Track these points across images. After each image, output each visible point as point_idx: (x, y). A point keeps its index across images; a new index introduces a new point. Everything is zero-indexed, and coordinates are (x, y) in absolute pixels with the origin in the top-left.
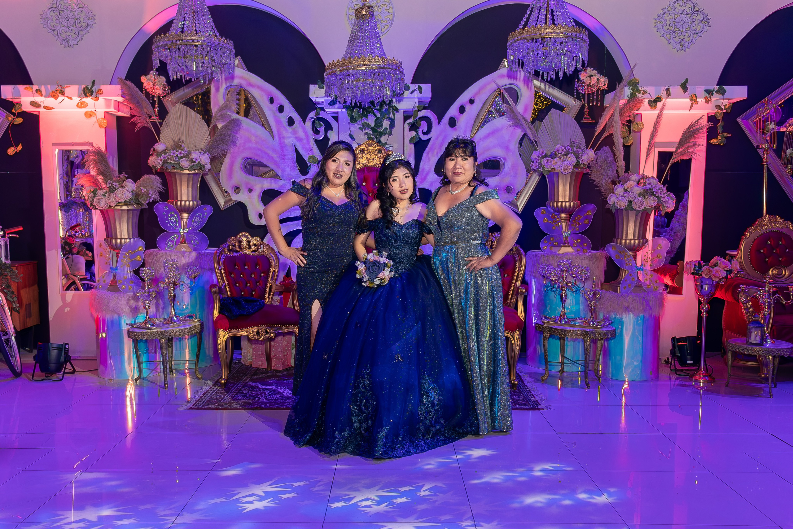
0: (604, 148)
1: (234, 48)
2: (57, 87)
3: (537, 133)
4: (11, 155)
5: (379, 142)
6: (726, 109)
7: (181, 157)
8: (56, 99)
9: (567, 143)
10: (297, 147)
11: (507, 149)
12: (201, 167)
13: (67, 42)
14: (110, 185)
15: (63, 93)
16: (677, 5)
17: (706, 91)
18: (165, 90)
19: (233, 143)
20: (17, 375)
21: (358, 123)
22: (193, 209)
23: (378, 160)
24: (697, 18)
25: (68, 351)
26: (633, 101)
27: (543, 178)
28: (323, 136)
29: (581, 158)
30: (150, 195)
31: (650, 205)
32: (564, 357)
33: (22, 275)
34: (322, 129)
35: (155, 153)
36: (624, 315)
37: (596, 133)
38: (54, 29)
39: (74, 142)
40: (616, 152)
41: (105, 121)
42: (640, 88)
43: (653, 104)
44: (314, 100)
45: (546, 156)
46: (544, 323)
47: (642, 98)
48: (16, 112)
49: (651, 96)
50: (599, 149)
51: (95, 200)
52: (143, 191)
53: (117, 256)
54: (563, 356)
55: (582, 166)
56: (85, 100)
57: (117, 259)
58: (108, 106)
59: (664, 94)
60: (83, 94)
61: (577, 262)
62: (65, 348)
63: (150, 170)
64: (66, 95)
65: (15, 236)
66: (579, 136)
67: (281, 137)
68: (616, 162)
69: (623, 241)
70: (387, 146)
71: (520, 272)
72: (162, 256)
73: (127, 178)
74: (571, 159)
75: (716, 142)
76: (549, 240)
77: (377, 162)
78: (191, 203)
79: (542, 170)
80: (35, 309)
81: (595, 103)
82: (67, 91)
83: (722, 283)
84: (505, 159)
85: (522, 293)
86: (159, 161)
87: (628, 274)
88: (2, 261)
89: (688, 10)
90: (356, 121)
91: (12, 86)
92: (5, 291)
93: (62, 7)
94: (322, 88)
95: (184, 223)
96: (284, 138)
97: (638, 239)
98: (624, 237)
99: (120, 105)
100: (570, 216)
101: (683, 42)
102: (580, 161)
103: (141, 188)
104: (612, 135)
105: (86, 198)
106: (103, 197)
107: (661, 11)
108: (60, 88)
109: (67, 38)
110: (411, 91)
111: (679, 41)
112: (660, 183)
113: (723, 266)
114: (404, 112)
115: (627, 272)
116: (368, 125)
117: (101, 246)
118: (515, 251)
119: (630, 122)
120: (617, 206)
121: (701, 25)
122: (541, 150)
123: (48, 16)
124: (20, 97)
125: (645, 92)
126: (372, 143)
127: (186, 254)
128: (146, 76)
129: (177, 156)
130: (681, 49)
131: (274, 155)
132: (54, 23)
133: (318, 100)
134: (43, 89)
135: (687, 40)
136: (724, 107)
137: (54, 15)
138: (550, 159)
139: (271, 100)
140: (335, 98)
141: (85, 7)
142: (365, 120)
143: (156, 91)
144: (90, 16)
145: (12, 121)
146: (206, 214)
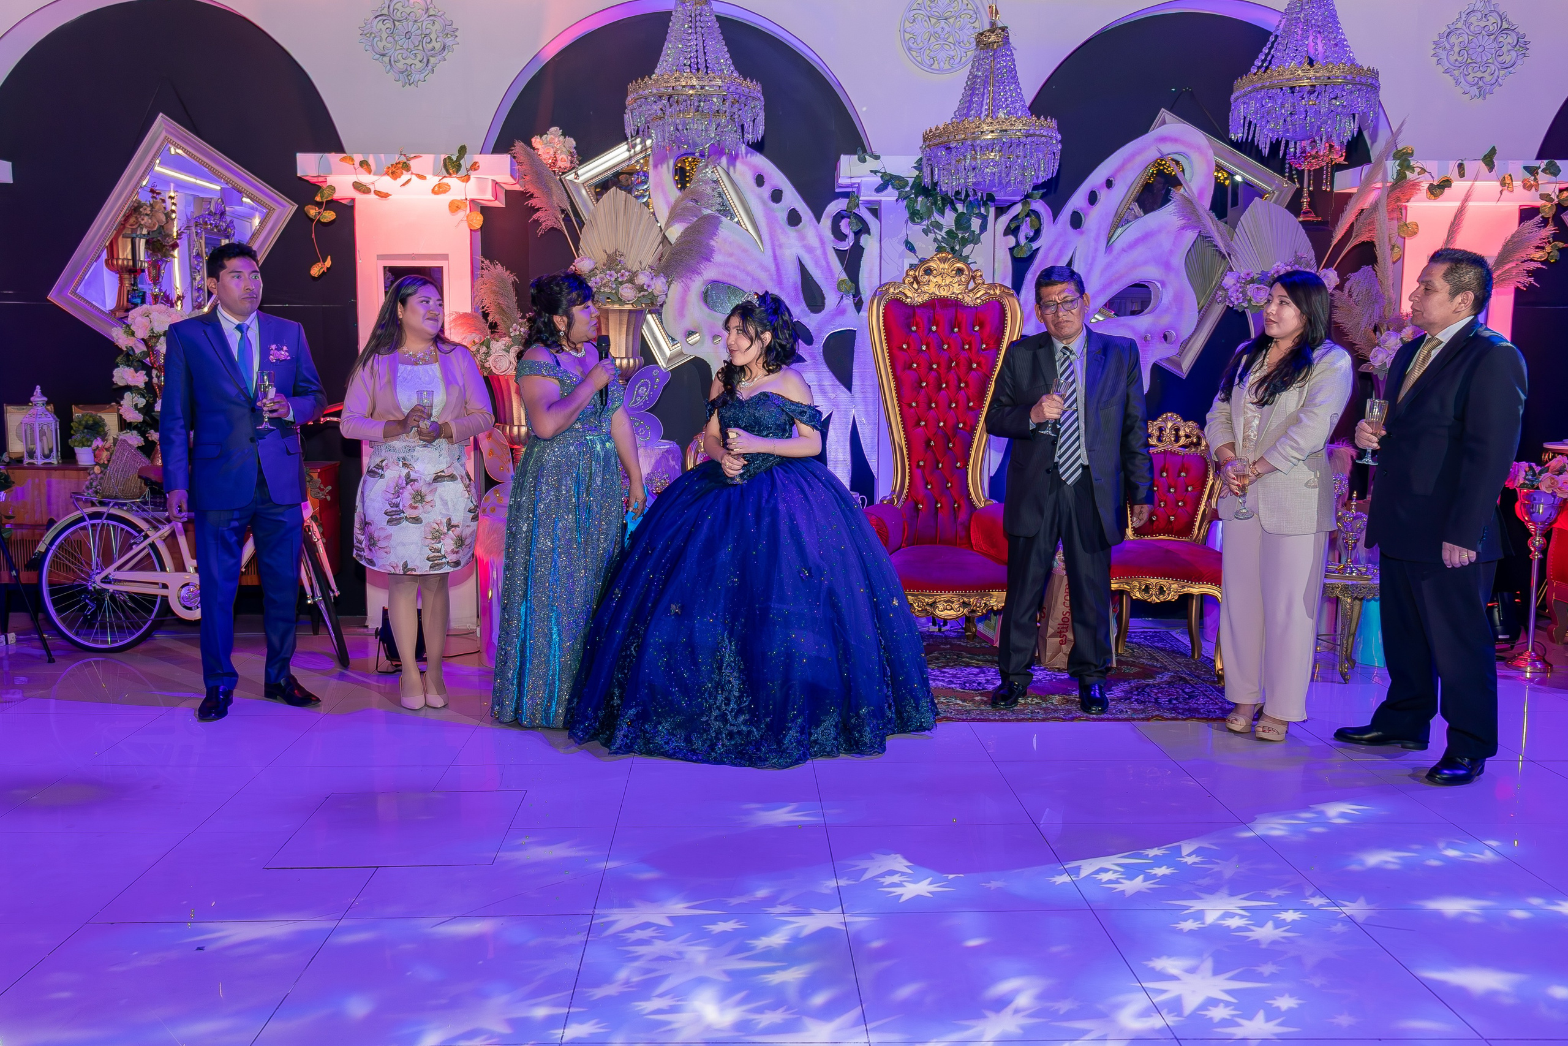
0: (1365, 268)
2: (397, 156)
3: (1232, 240)
4: (314, 278)
5: (959, 255)
6: (1563, 200)
7: (621, 283)
8: (395, 179)
9: (1289, 257)
10: (803, 262)
11: (1167, 266)
12: (652, 299)
13: (407, 76)
14: (516, 333)
15: (406, 167)
16: (1473, 19)
17: (1526, 168)
18: (573, 163)
19: (707, 256)
20: (345, 663)
21: (925, 223)
22: (634, 371)
23: (956, 285)
24: (1506, 42)
26: (1401, 188)
28: (851, 245)
33: (330, 488)
34: (850, 233)
37: (1335, 241)
38: (384, 53)
39: (416, 252)
40: (1379, 273)
41: (479, 218)
42: (1412, 163)
43: (1437, 192)
44: (842, 181)
45: (1251, 281)
47: (1417, 180)
48: (325, 201)
49: (1433, 177)
51: (491, 358)
56: (446, 180)
58: (482, 190)
59: (1453, 173)
60: (444, 170)
64: (413, 170)
66: (1303, 245)
67: (776, 245)
70: (969, 262)
75: (1541, 258)
77: (955, 291)
78: (631, 361)
79: (1246, 306)
81: (1323, 188)
82: (412, 163)
84: (1162, 284)
89: (1492, 28)
90: (922, 218)
91: (318, 155)
93: (399, 13)
94: (863, 160)
96: (780, 246)
99: (499, 189)
101: (1481, 83)
104: (1370, 242)
107: (1444, 29)
108: (403, 159)
109: (406, 70)
111: (1476, 81)
116: (939, 227)
121: (1514, 54)
122: (1242, 270)
123: (374, 30)
124: (331, 173)
125: (1423, 171)
126: (946, 258)
128: (542, 136)
129: (615, 279)
130: (1478, 95)
131: (763, 276)
132: (384, 43)
133: (848, 181)
134: (371, 161)
135: (1488, 78)
136: (1558, 197)
137: (384, 28)
138: (1262, 286)
139: (760, 180)
140: (887, 178)
141: (439, 14)
142: (937, 217)
143: (560, 164)
144: (449, 31)
145: (315, 216)
146: (658, 381)
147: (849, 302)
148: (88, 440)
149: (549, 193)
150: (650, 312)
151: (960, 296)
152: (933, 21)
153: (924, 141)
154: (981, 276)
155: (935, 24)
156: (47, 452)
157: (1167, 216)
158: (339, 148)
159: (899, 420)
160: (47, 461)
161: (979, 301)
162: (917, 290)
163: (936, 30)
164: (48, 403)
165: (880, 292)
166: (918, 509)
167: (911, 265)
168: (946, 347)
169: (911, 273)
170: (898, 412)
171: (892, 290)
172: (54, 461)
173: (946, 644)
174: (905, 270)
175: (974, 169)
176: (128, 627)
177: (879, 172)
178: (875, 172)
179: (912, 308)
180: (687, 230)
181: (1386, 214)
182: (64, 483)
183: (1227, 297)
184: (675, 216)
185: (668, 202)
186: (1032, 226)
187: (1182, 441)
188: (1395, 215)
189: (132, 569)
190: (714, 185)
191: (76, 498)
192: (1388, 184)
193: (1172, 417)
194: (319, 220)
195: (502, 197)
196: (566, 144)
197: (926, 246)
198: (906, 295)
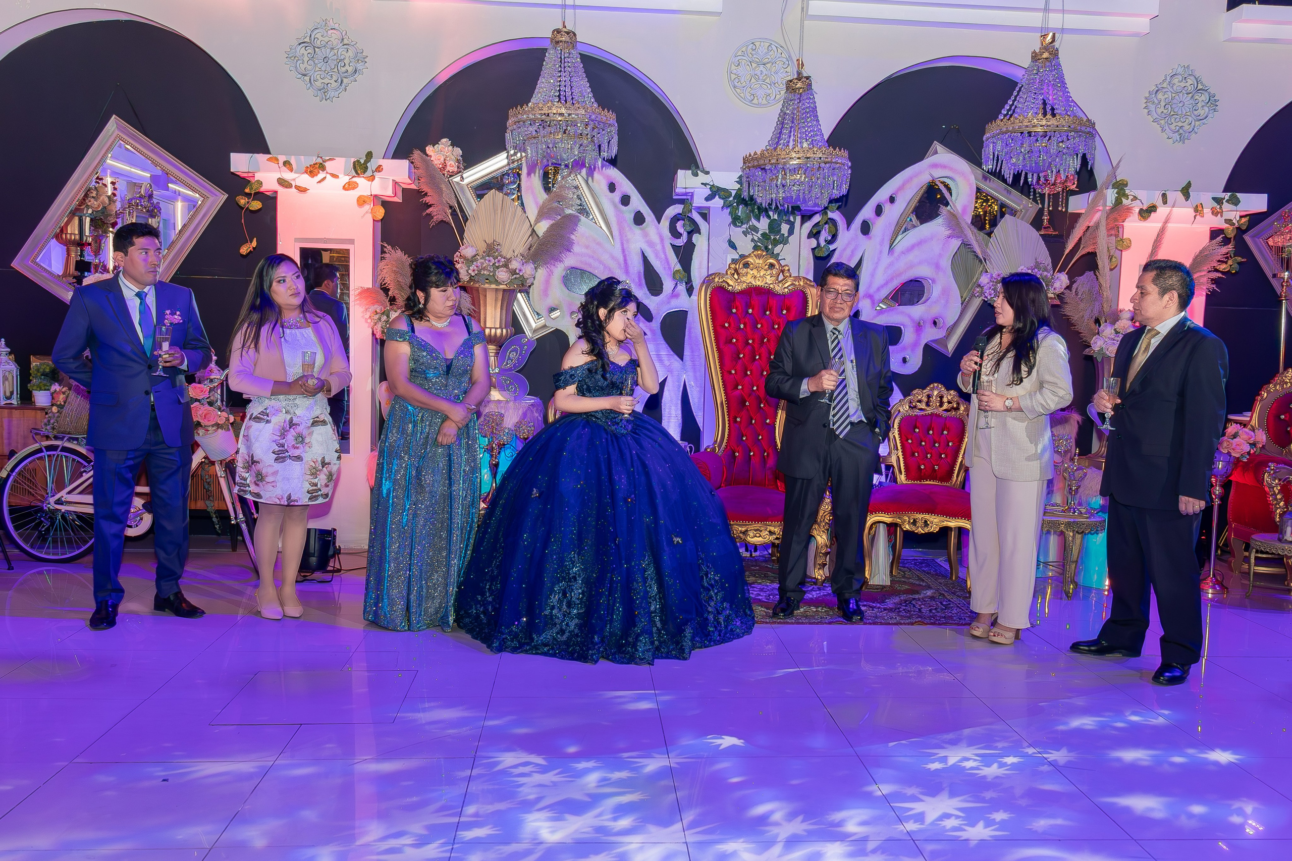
0: (1088, 273)
2: (315, 158)
3: (987, 247)
4: (242, 256)
5: (773, 253)
6: (1242, 225)
7: (498, 267)
8: (313, 177)
9: (1031, 262)
10: (646, 254)
11: (937, 266)
12: (523, 281)
13: (324, 92)
15: (322, 167)
16: (1175, 81)
17: (1214, 199)
18: (460, 168)
19: (568, 247)
21: (744, 226)
22: (506, 339)
23: (768, 277)
24: (1200, 99)
25: (336, 539)
26: (1118, 211)
28: (685, 241)
34: (684, 232)
35: (462, 259)
37: (1067, 251)
38: (305, 73)
39: (327, 237)
40: (1099, 277)
41: (381, 211)
42: (1127, 192)
43: (1146, 215)
44: (679, 190)
47: (1130, 205)
48: (253, 192)
49: (1142, 204)
55: (1052, 296)
56: (355, 179)
58: (385, 188)
59: (1159, 202)
60: (353, 171)
62: (332, 535)
64: (328, 170)
66: (1043, 253)
67: (624, 240)
75: (1224, 269)
77: (767, 281)
78: (504, 331)
81: (1059, 208)
82: (327, 164)
83: (1245, 460)
84: (933, 280)
86: (469, 271)
89: (1190, 89)
90: (742, 223)
91: (247, 156)
93: (318, 42)
94: (696, 175)
96: (628, 241)
99: (396, 186)
101: (1181, 131)
104: (1092, 256)
107: (1154, 88)
108: (320, 160)
109: (324, 88)
111: (1177, 129)
113: (1245, 436)
116: (756, 230)
120: (1107, 353)
121: (1206, 109)
122: (997, 272)
123: (298, 54)
124: (259, 171)
125: (1135, 198)
126: (761, 255)
127: (502, 405)
128: (434, 145)
129: (493, 264)
130: (1179, 140)
131: (612, 264)
132: (305, 65)
133: (684, 191)
134: (293, 161)
135: (1187, 127)
136: (1238, 221)
137: (306, 53)
139: (612, 187)
140: (715, 190)
141: (352, 44)
142: (754, 222)
143: (448, 168)
144: (361, 58)
145: (245, 204)
146: (526, 347)
147: (682, 288)
148: (45, 385)
149: (440, 192)
150: (520, 292)
151: (771, 286)
152: (754, 65)
153: (744, 163)
154: (789, 270)
155: (756, 68)
156: (8, 394)
157: (937, 227)
158: (267, 151)
159: (721, 384)
160: (9, 402)
161: (786, 290)
162: (737, 280)
163: (756, 72)
164: (10, 353)
165: (708, 280)
166: (735, 457)
167: (733, 260)
168: (759, 326)
169: (732, 266)
170: (720, 378)
171: (717, 280)
172: (14, 402)
173: (756, 566)
174: (728, 263)
175: (784, 186)
176: (76, 541)
177: (708, 184)
178: (705, 184)
179: (734, 294)
180: (552, 225)
181: (1105, 231)
182: (22, 421)
183: (982, 293)
184: (543, 214)
185: (537, 203)
186: (830, 231)
187: (945, 406)
188: (1113, 232)
189: (81, 493)
190: (575, 190)
191: (35, 433)
192: (1107, 208)
193: (937, 387)
194: (248, 207)
195: (400, 194)
196: (454, 154)
197: (745, 245)
198: (728, 284)
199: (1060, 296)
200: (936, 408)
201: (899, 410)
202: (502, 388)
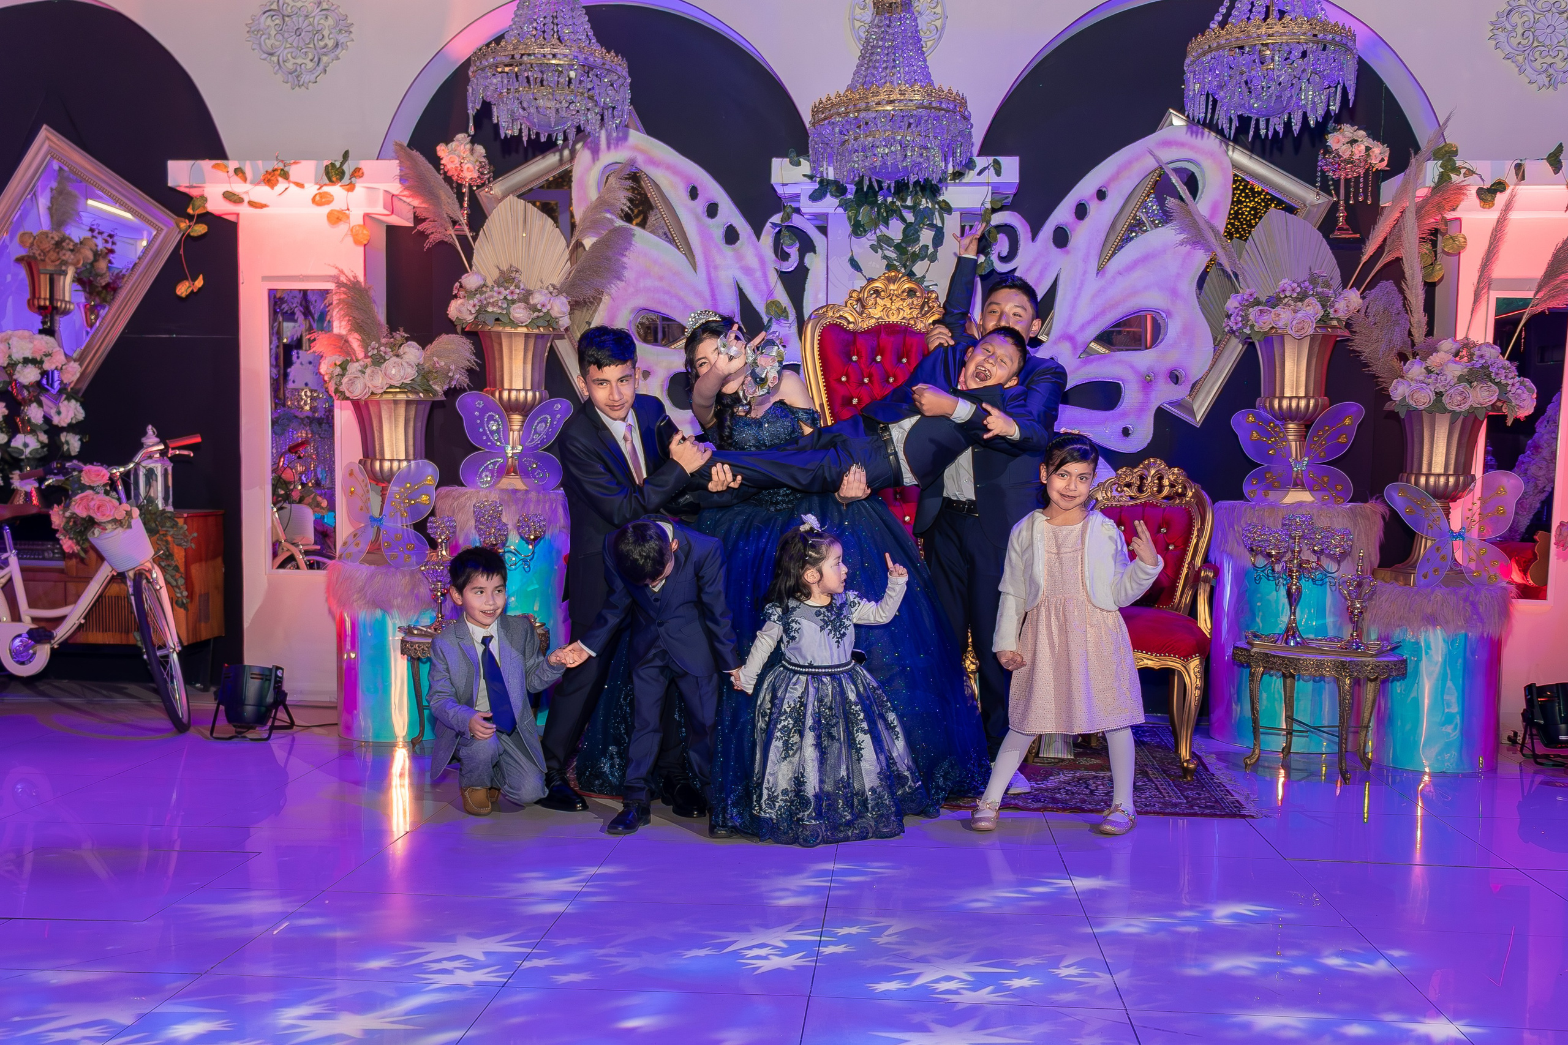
0: (1383, 283)
1: (630, 75)
2: (276, 163)
3: (1240, 258)
4: (180, 298)
5: (911, 275)
7: (513, 302)
8: (272, 188)
9: (1304, 275)
10: (741, 286)
11: (1174, 293)
12: (550, 321)
13: (297, 77)
14: (375, 352)
15: (285, 175)
18: (482, 174)
19: (617, 274)
20: (181, 727)
21: (869, 235)
22: (533, 406)
23: (907, 309)
25: (281, 682)
26: (1443, 192)
27: (1250, 346)
28: (795, 265)
29: (1332, 306)
30: (450, 374)
31: (1481, 401)
32: (1293, 719)
33: (195, 535)
34: (794, 252)
35: (462, 293)
36: (1423, 634)
37: (1365, 258)
38: (272, 51)
39: (304, 273)
40: (1409, 295)
41: (365, 232)
42: (1458, 164)
43: (1488, 197)
44: (780, 191)
45: (1257, 303)
46: (1252, 645)
47: (1464, 183)
48: (197, 212)
49: (1483, 180)
50: (1371, 286)
51: (345, 380)
52: (437, 365)
53: (383, 496)
54: (1290, 718)
55: (1335, 323)
56: (325, 189)
57: (383, 501)
58: (372, 202)
59: (1510, 177)
60: (325, 178)
61: (1322, 522)
62: (276, 676)
63: (450, 327)
64: (292, 178)
65: (185, 452)
66: (1327, 263)
67: (710, 266)
68: (1407, 313)
69: (1423, 480)
70: (926, 284)
71: (1200, 542)
72: (470, 498)
73: (407, 339)
74: (1312, 309)
76: (1261, 478)
77: (905, 315)
78: (530, 394)
79: (1248, 332)
80: (216, 604)
81: (1360, 199)
82: (294, 171)
84: (1169, 314)
85: (1206, 580)
86: (470, 308)
87: (1431, 547)
88: (157, 505)
90: (865, 231)
91: (190, 163)
92: (163, 564)
93: (289, 8)
94: (798, 164)
95: (514, 435)
96: (716, 268)
97: (1456, 474)
98: (1425, 470)
99: (396, 202)
100: (1308, 427)
102: (1331, 311)
103: (435, 359)
104: (1399, 260)
105: (326, 378)
106: (359, 374)
107: (1503, 8)
108: (281, 165)
109: (296, 70)
110: (977, 170)
111: (1544, 68)
112: (1504, 356)
114: (961, 214)
115: (1429, 543)
116: (889, 240)
117: (351, 474)
118: (1191, 498)
119: (1435, 232)
120: (1411, 402)
122: (1248, 291)
123: (262, 26)
124: (204, 183)
125: (1470, 172)
126: (896, 277)
127: (519, 495)
128: (447, 144)
129: (505, 298)
130: (1547, 84)
131: (695, 301)
132: (272, 41)
133: (783, 189)
134: (247, 168)
137: (272, 24)
138: (1266, 308)
139: (693, 193)
140: (824, 184)
141: (333, 8)
142: (882, 230)
143: (465, 174)
144: (344, 27)
145: (187, 230)
146: (558, 416)
147: (791, 331)
149: (437, 201)
151: (912, 322)
154: (937, 298)
158: (221, 155)
162: (861, 314)
165: (818, 315)
168: (891, 379)
169: (854, 294)
171: (830, 314)
174: (850, 291)
177: (816, 177)
178: (811, 177)
179: (855, 334)
180: (594, 245)
186: (1006, 243)
187: (1166, 491)
192: (1428, 190)
193: (1155, 463)
194: (190, 234)
196: (475, 153)
197: (874, 265)
198: (846, 319)
199: (1348, 325)
200: (1153, 494)
201: (1097, 499)
202: (523, 471)
